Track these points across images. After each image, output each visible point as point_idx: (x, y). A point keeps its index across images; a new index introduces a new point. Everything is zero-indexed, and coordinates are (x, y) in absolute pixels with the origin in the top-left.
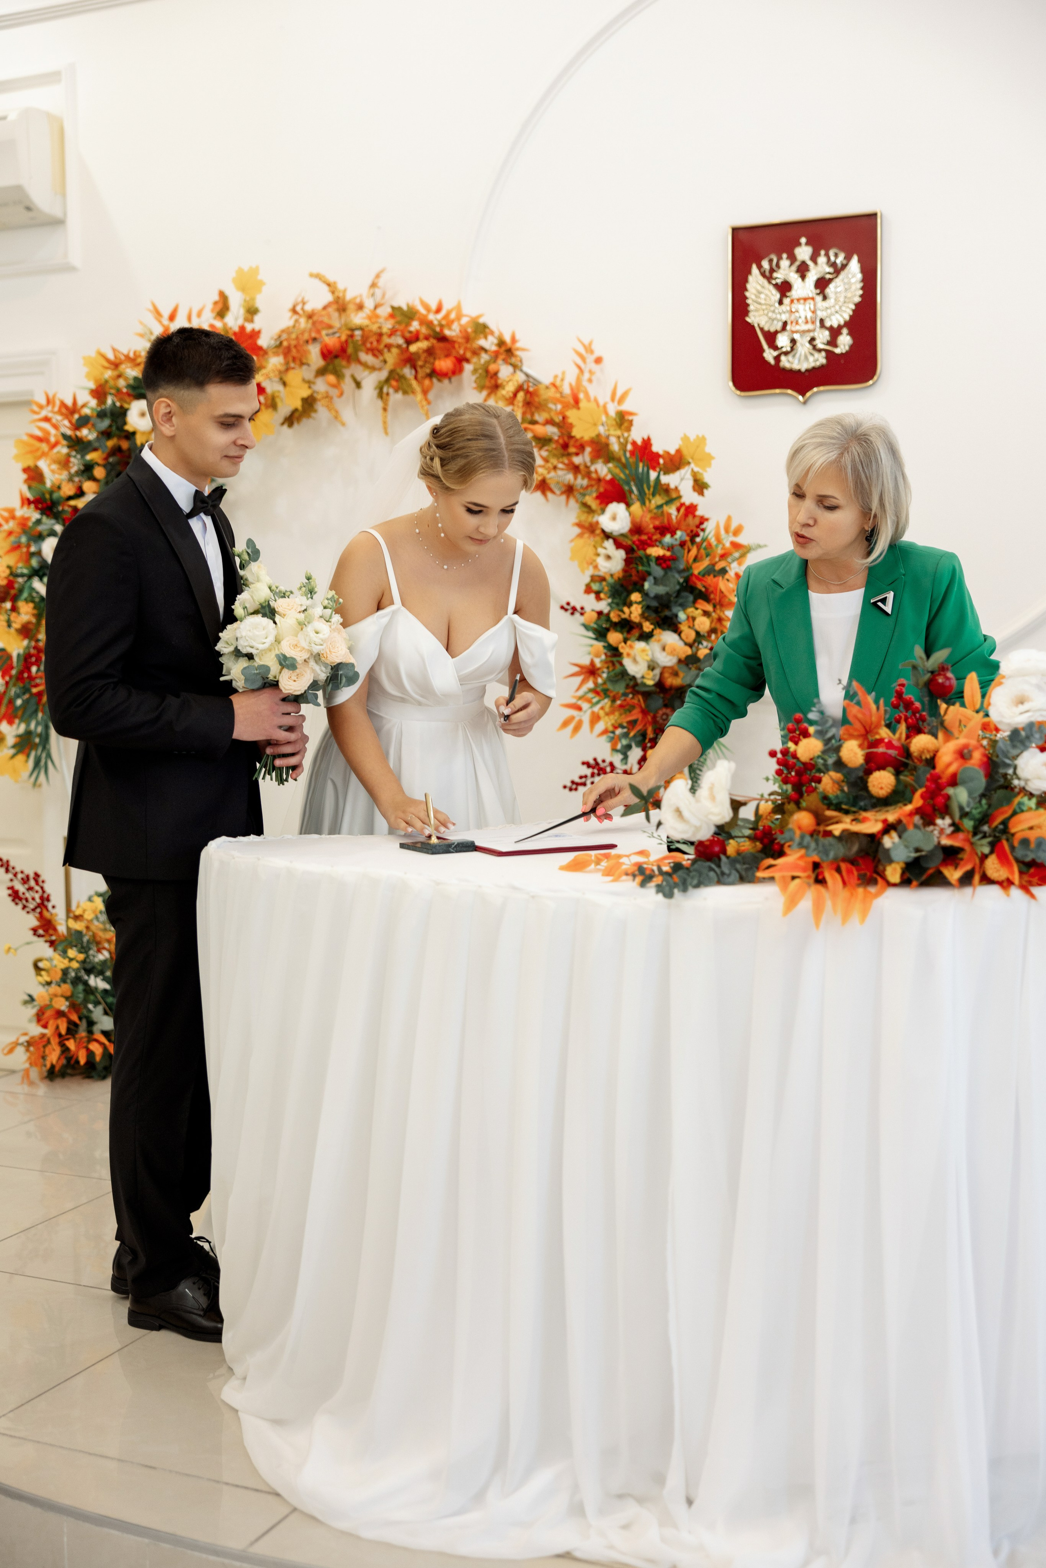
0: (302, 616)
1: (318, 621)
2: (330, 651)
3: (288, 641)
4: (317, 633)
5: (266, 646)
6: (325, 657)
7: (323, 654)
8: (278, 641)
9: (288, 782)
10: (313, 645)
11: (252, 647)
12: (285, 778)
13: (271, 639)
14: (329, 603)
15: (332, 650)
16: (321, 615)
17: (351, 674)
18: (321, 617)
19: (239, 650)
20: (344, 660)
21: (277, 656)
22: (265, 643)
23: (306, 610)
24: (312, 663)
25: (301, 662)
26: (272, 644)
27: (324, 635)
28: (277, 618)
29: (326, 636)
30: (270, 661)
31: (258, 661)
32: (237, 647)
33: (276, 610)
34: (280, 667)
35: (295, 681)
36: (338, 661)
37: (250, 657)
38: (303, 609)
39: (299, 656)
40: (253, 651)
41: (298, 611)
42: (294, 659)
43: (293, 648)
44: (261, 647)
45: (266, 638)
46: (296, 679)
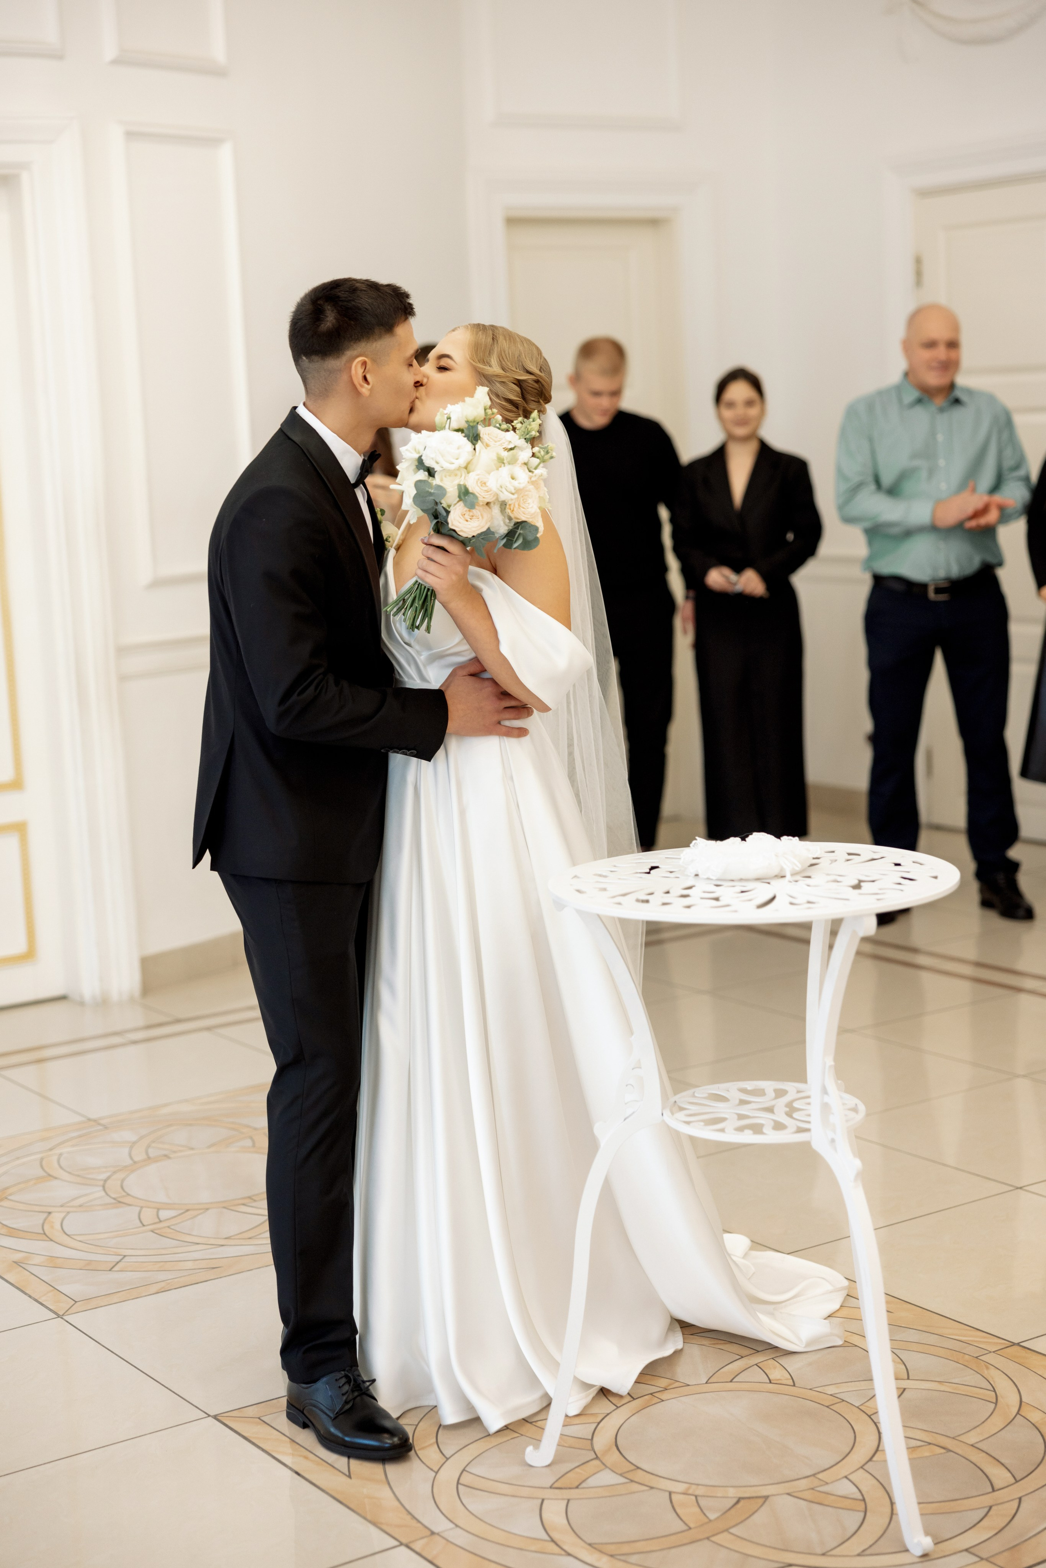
0: (505, 454)
1: (521, 467)
2: (519, 505)
3: (478, 475)
4: (513, 478)
5: (452, 467)
6: (512, 509)
7: (510, 505)
8: (467, 468)
9: (419, 630)
10: (504, 490)
11: (437, 463)
12: (418, 624)
13: (462, 462)
14: (539, 452)
15: (521, 505)
16: (526, 462)
17: (530, 537)
18: (526, 464)
19: (422, 460)
20: (529, 520)
21: (459, 486)
22: (453, 464)
23: (511, 449)
24: (496, 510)
25: (481, 504)
26: (459, 468)
27: (519, 483)
28: (479, 445)
29: (521, 486)
30: (450, 487)
31: (436, 481)
32: (421, 456)
33: (481, 436)
34: (458, 499)
35: (467, 521)
36: (524, 519)
37: (431, 472)
38: (510, 447)
39: (483, 496)
40: (437, 468)
41: (504, 447)
42: (476, 498)
43: (479, 485)
44: (446, 465)
45: (457, 459)
46: (469, 520)
